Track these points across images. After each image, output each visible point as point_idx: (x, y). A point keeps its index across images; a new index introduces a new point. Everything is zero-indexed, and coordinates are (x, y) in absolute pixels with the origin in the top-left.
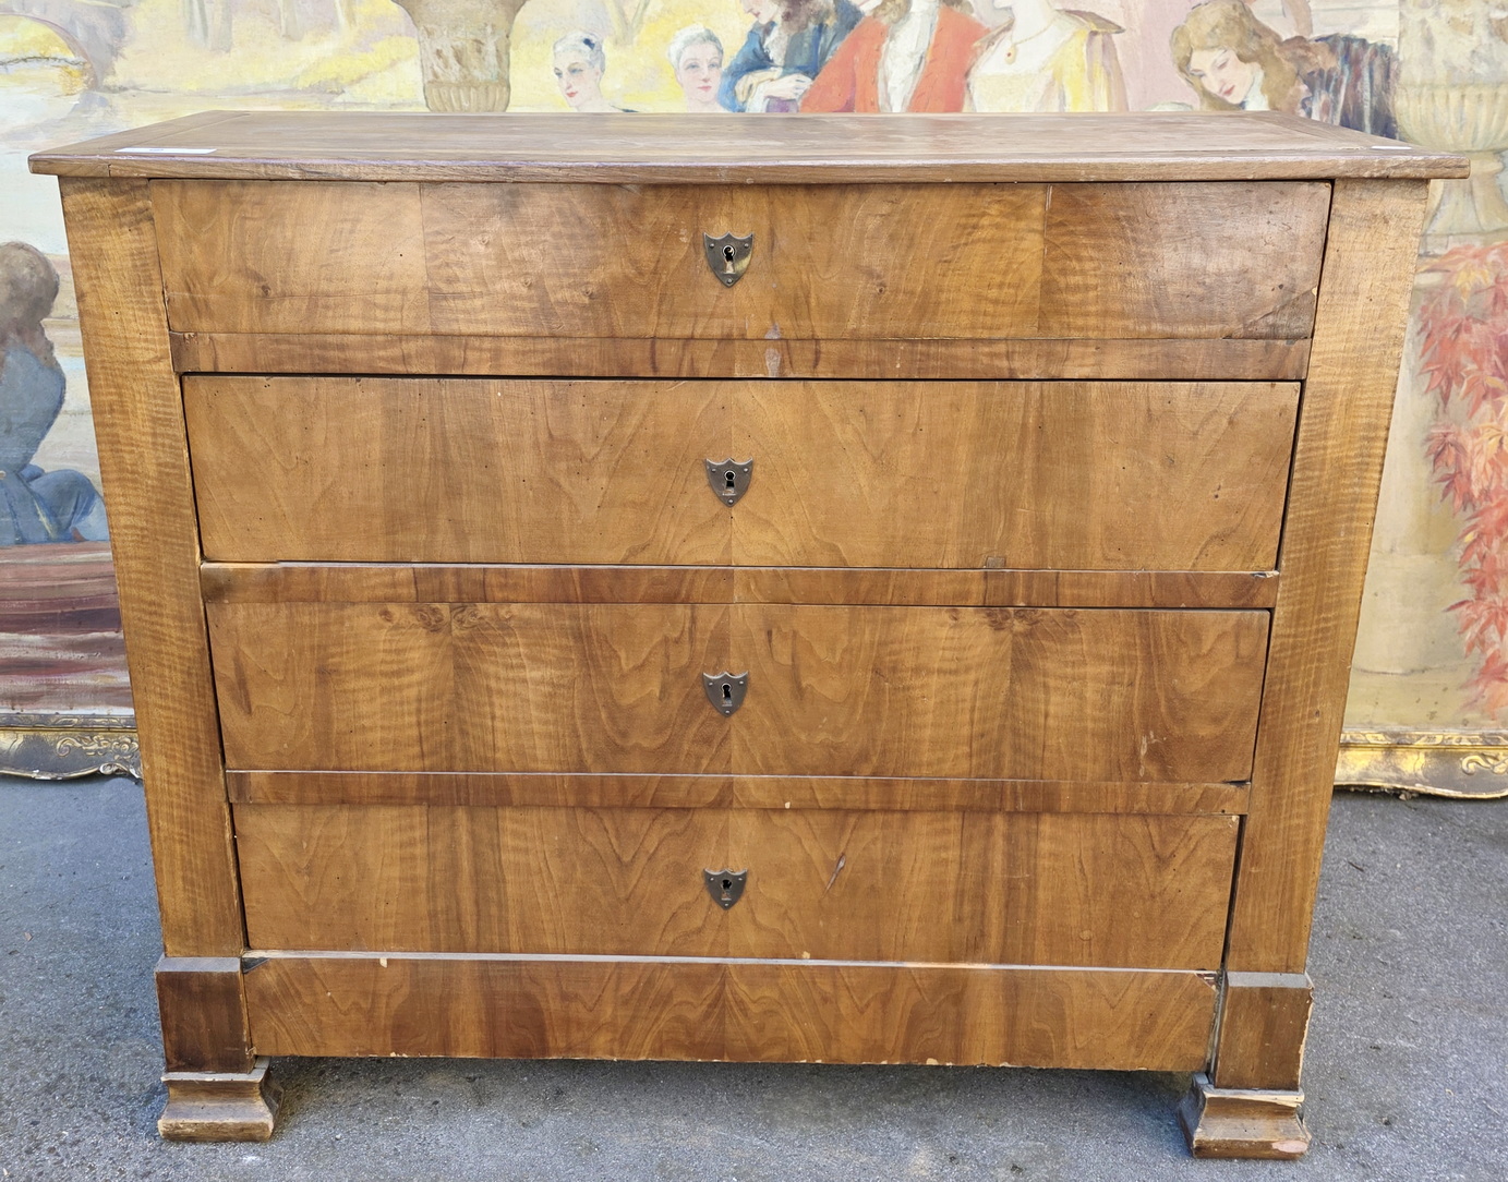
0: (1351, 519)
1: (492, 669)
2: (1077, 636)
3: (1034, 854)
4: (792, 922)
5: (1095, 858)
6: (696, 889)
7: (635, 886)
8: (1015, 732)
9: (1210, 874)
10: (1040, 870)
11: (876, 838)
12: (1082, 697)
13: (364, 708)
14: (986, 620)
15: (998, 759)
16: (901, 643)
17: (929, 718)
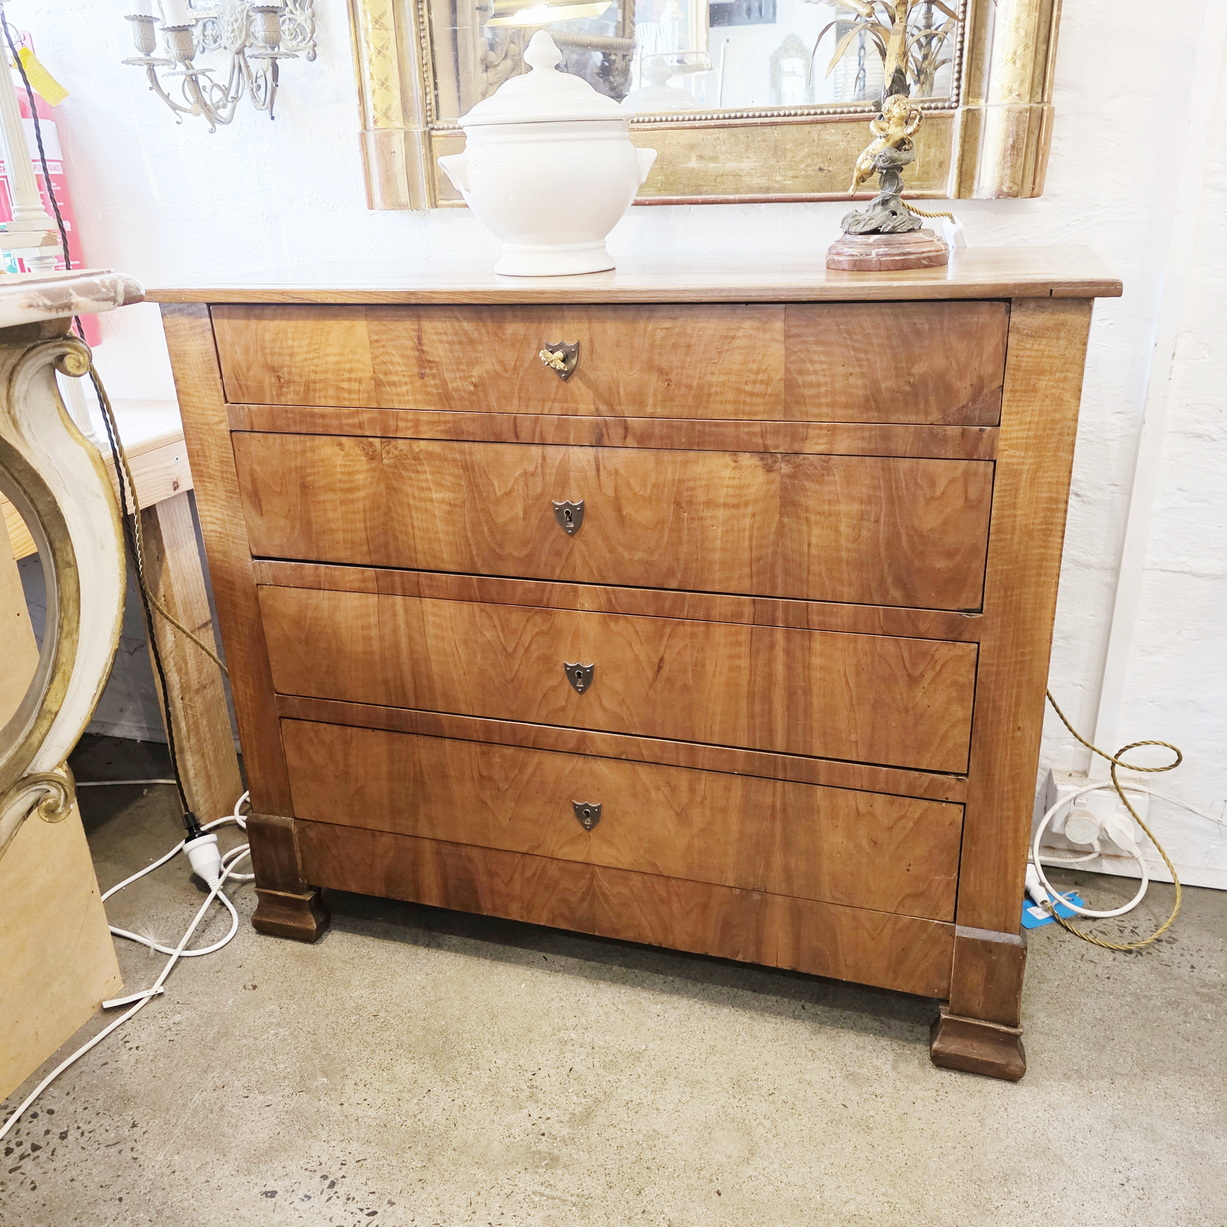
0: (1039, 575)
1: (409, 490)
2: (831, 478)
3: (807, 666)
4: (628, 708)
5: (858, 673)
6: (558, 678)
7: (517, 671)
8: (786, 558)
9: (954, 694)
10: (813, 681)
11: (686, 646)
12: (837, 532)
13: (331, 515)
14: (760, 463)
15: (773, 578)
16: (695, 481)
17: (718, 543)
